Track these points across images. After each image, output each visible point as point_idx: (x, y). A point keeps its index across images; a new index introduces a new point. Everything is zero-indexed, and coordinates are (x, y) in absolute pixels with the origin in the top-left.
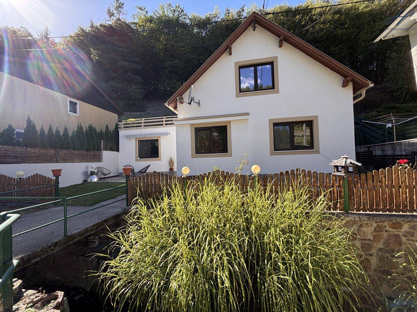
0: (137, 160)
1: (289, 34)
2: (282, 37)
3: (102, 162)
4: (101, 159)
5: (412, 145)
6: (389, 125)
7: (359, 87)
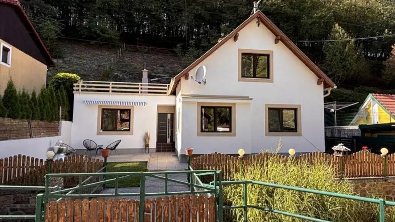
0: (99, 134)
1: (284, 36)
2: (279, 37)
3: (60, 135)
4: (58, 131)
5: (352, 130)
6: (332, 110)
7: (326, 85)
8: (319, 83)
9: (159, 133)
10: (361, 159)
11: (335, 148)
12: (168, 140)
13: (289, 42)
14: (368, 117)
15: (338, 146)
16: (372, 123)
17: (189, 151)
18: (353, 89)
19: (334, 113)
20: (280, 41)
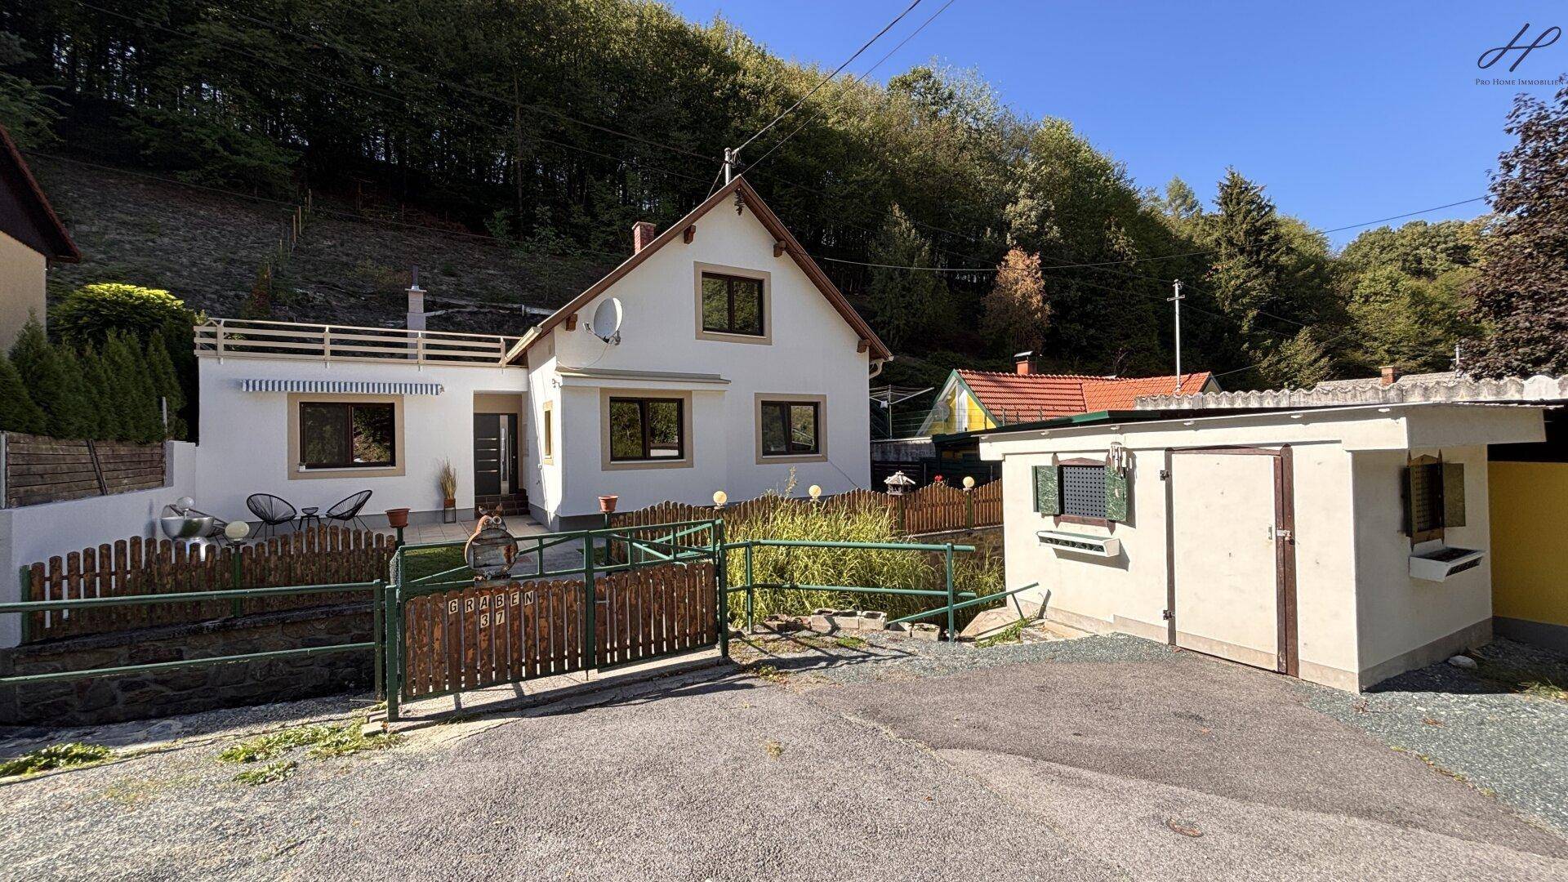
0: (293, 475)
1: (792, 238)
2: (783, 244)
3: (171, 484)
4: (163, 473)
5: (920, 446)
6: (884, 404)
7: (874, 355)
8: (860, 350)
9: (478, 466)
10: (932, 498)
11: (889, 481)
12: (505, 486)
13: (805, 257)
14: (950, 419)
15: (895, 476)
16: (957, 431)
17: (610, 503)
18: (924, 356)
19: (887, 410)
20: (784, 252)
